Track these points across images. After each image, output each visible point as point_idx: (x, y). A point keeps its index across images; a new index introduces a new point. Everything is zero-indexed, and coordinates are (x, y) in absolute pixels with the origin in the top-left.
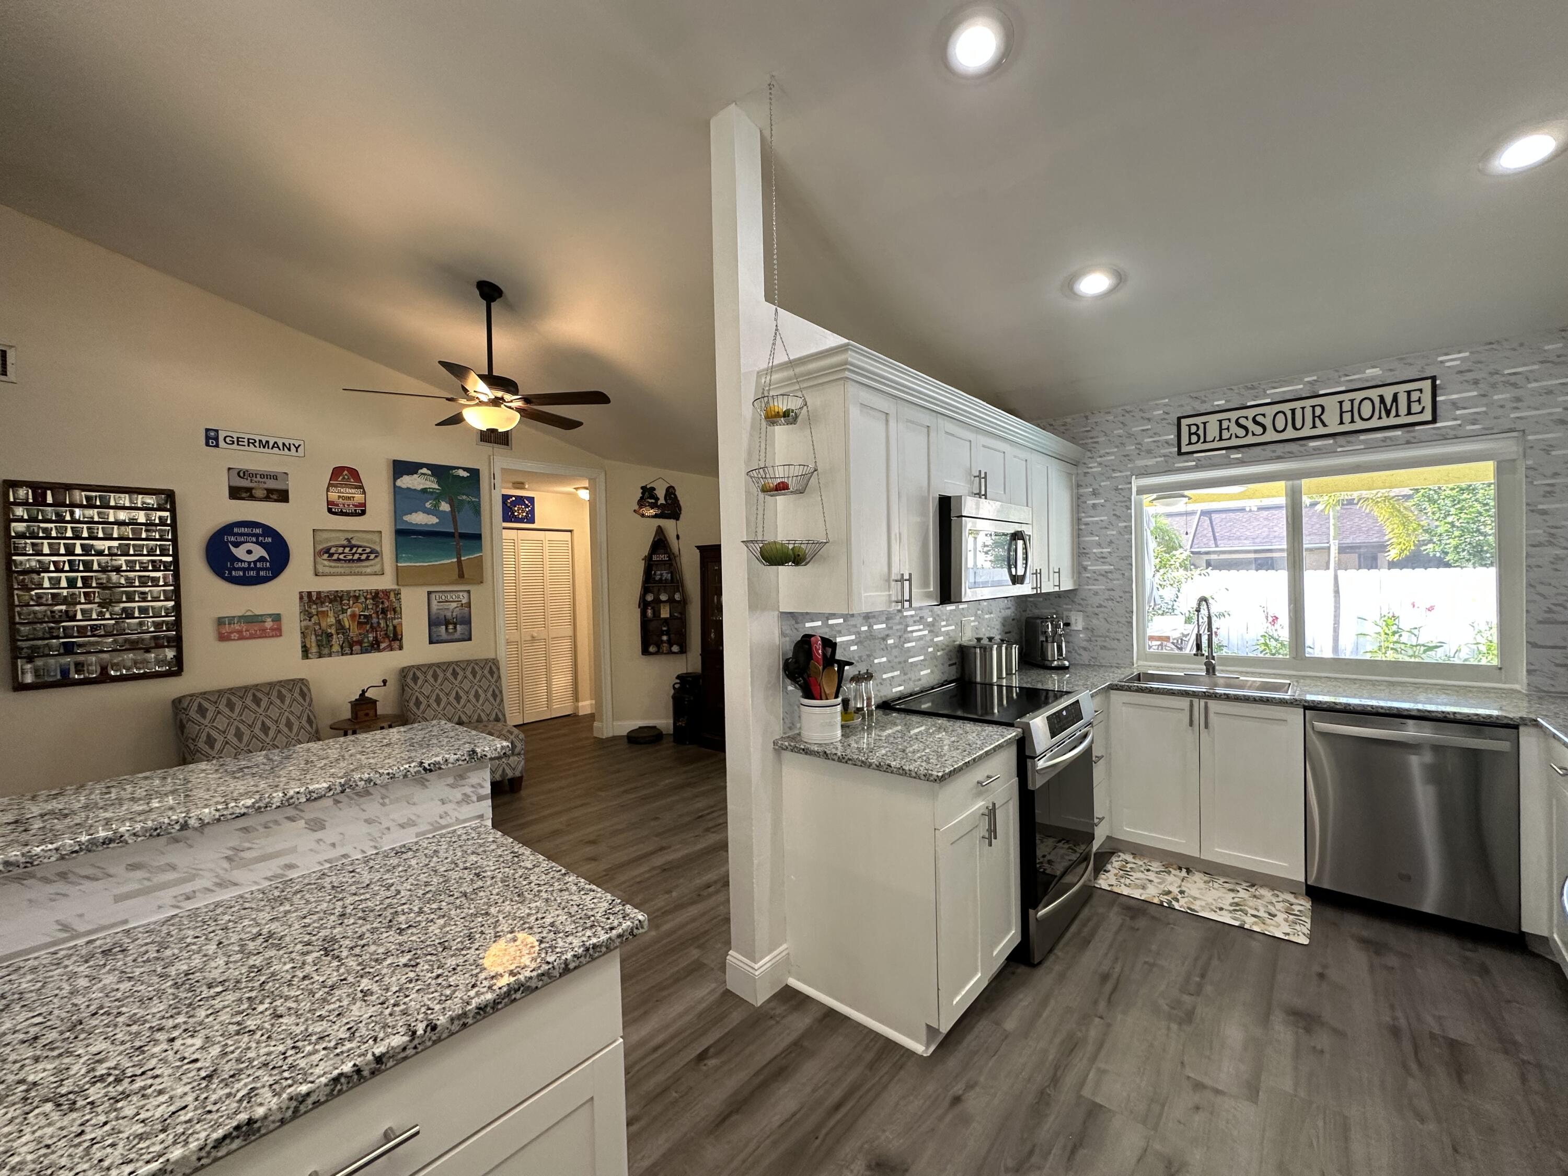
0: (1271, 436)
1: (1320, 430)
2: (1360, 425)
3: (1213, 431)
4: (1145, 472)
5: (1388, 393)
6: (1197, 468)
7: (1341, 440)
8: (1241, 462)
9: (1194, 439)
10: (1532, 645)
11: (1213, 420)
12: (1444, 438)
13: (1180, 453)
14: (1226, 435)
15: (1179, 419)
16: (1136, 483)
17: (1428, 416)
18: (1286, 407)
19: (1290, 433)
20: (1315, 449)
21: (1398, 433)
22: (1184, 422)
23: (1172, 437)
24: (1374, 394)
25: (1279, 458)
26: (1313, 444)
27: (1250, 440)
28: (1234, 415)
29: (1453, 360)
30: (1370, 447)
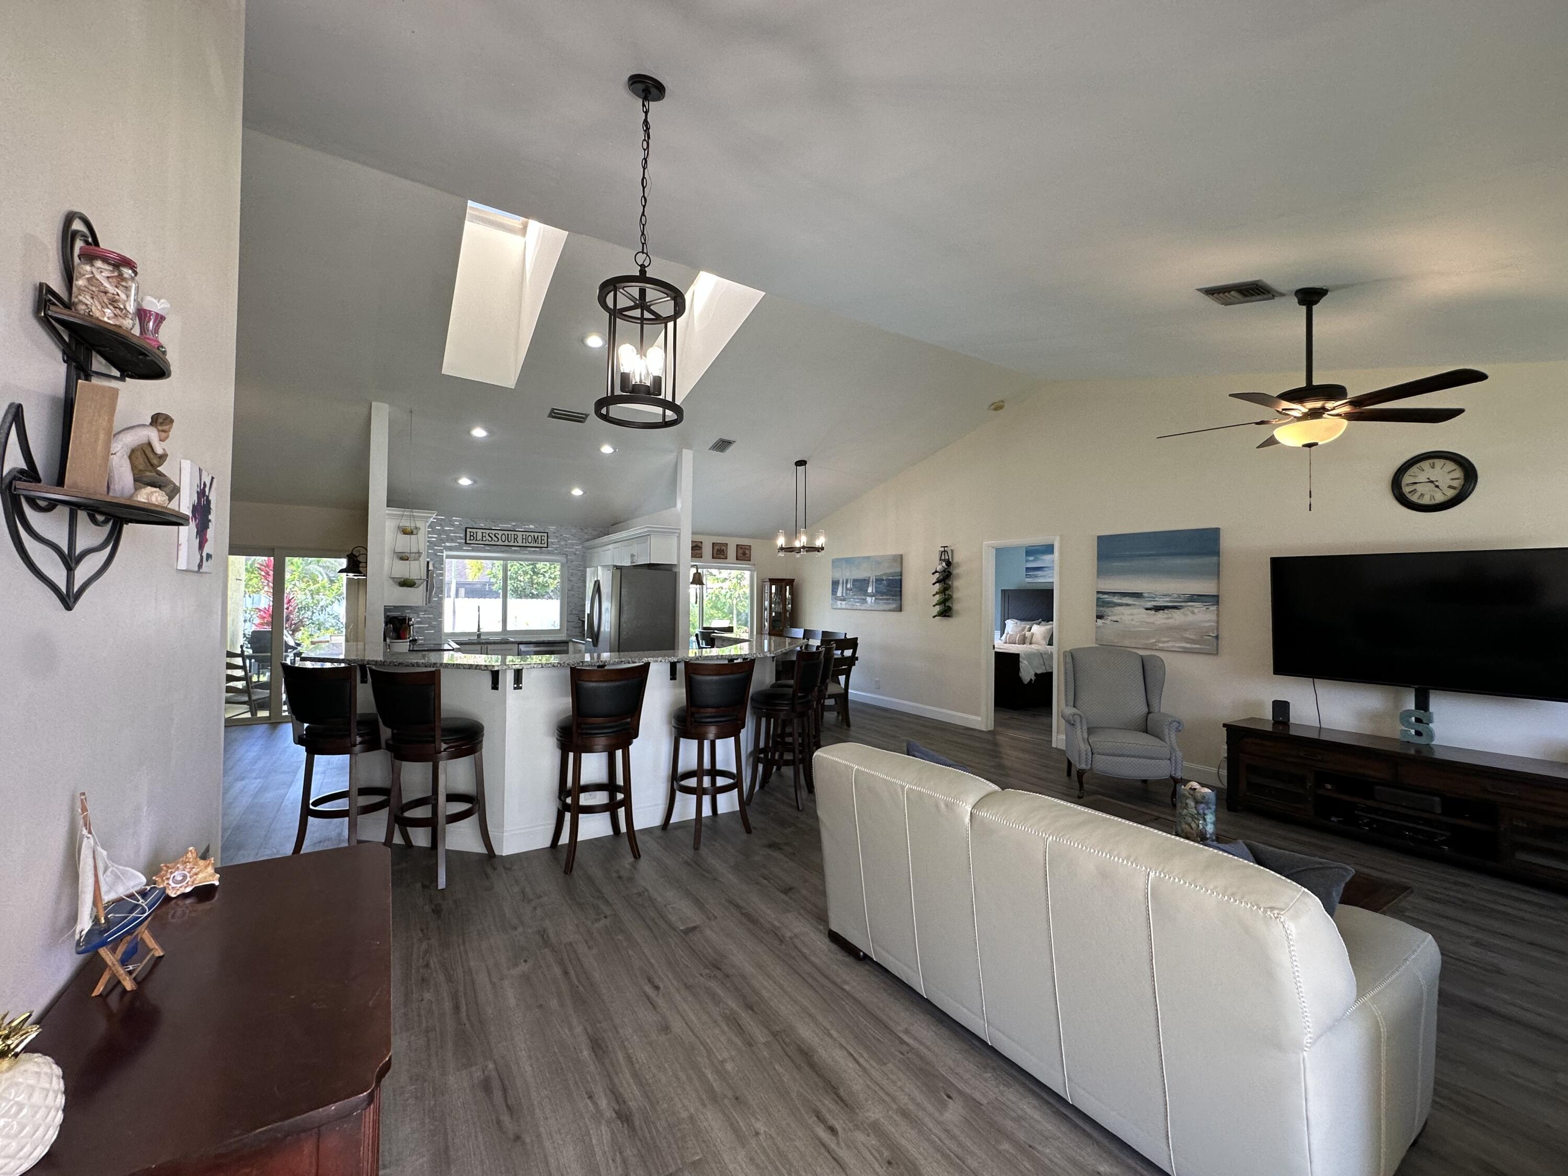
0: (500, 543)
1: (516, 544)
2: (528, 544)
3: (479, 537)
4: (450, 549)
5: (536, 535)
6: (472, 551)
7: (522, 548)
8: (489, 551)
9: (472, 538)
10: (568, 621)
11: (480, 531)
12: (549, 553)
13: (466, 543)
14: (484, 539)
15: (466, 528)
16: (445, 553)
17: (545, 546)
18: (506, 533)
19: (507, 543)
20: (515, 550)
21: (537, 549)
22: (468, 530)
23: (462, 535)
24: (532, 534)
25: (502, 552)
26: (514, 548)
27: (493, 543)
28: (488, 532)
29: (552, 528)
30: (530, 553)
